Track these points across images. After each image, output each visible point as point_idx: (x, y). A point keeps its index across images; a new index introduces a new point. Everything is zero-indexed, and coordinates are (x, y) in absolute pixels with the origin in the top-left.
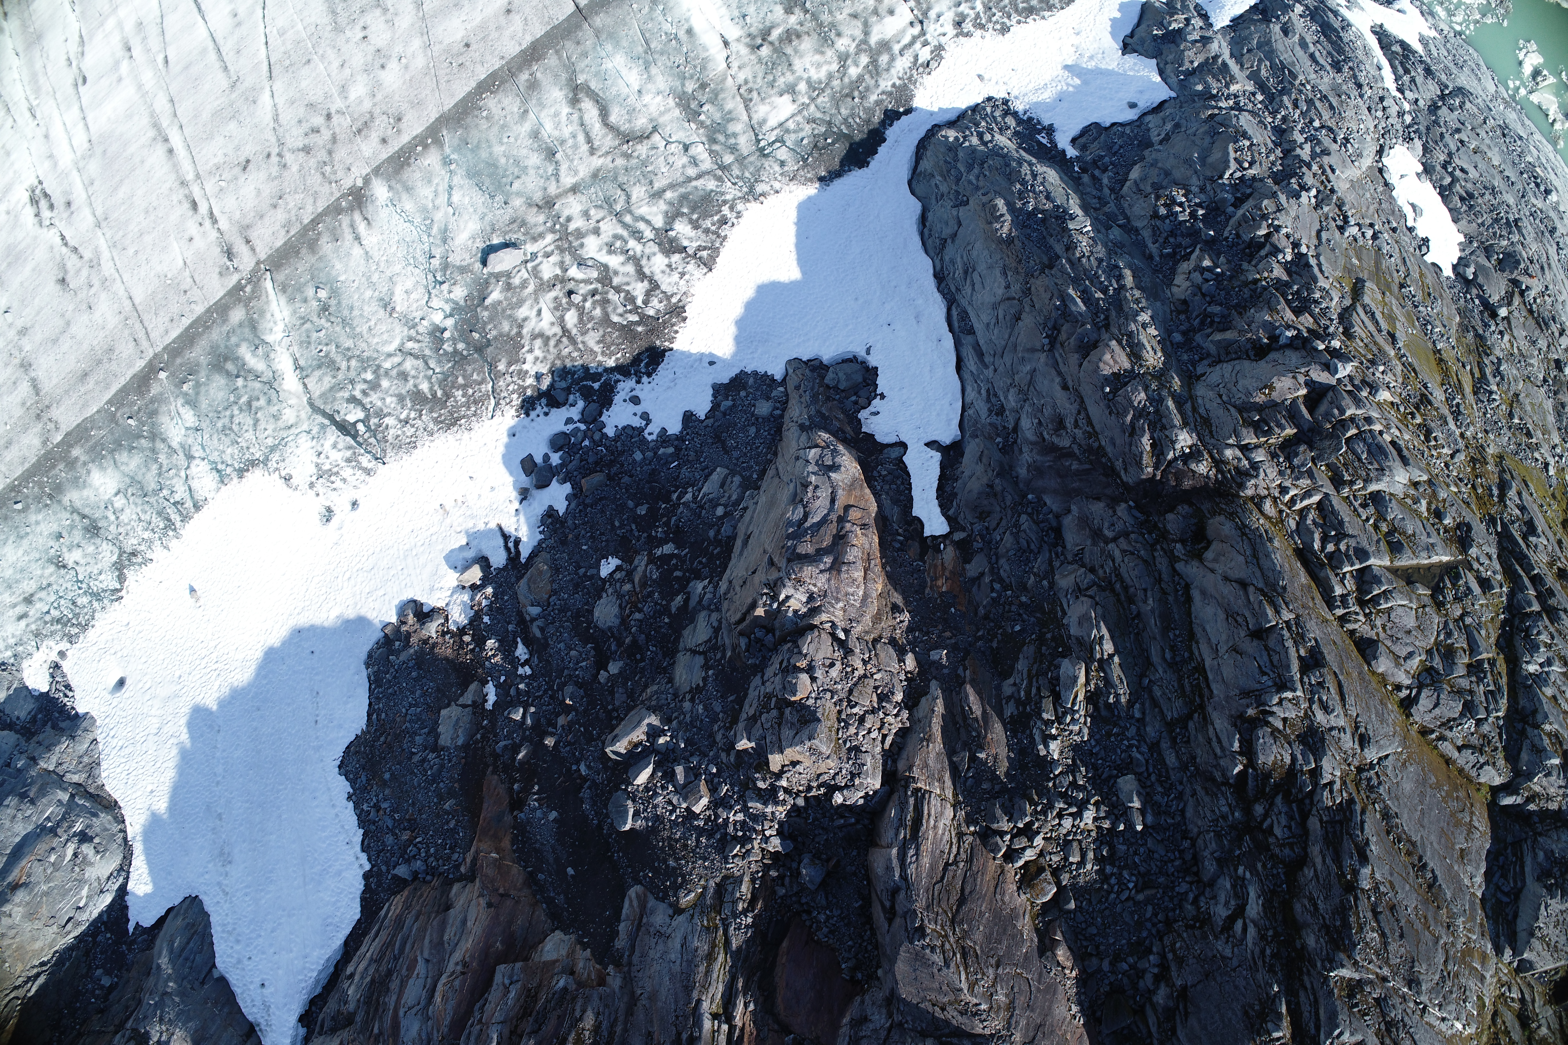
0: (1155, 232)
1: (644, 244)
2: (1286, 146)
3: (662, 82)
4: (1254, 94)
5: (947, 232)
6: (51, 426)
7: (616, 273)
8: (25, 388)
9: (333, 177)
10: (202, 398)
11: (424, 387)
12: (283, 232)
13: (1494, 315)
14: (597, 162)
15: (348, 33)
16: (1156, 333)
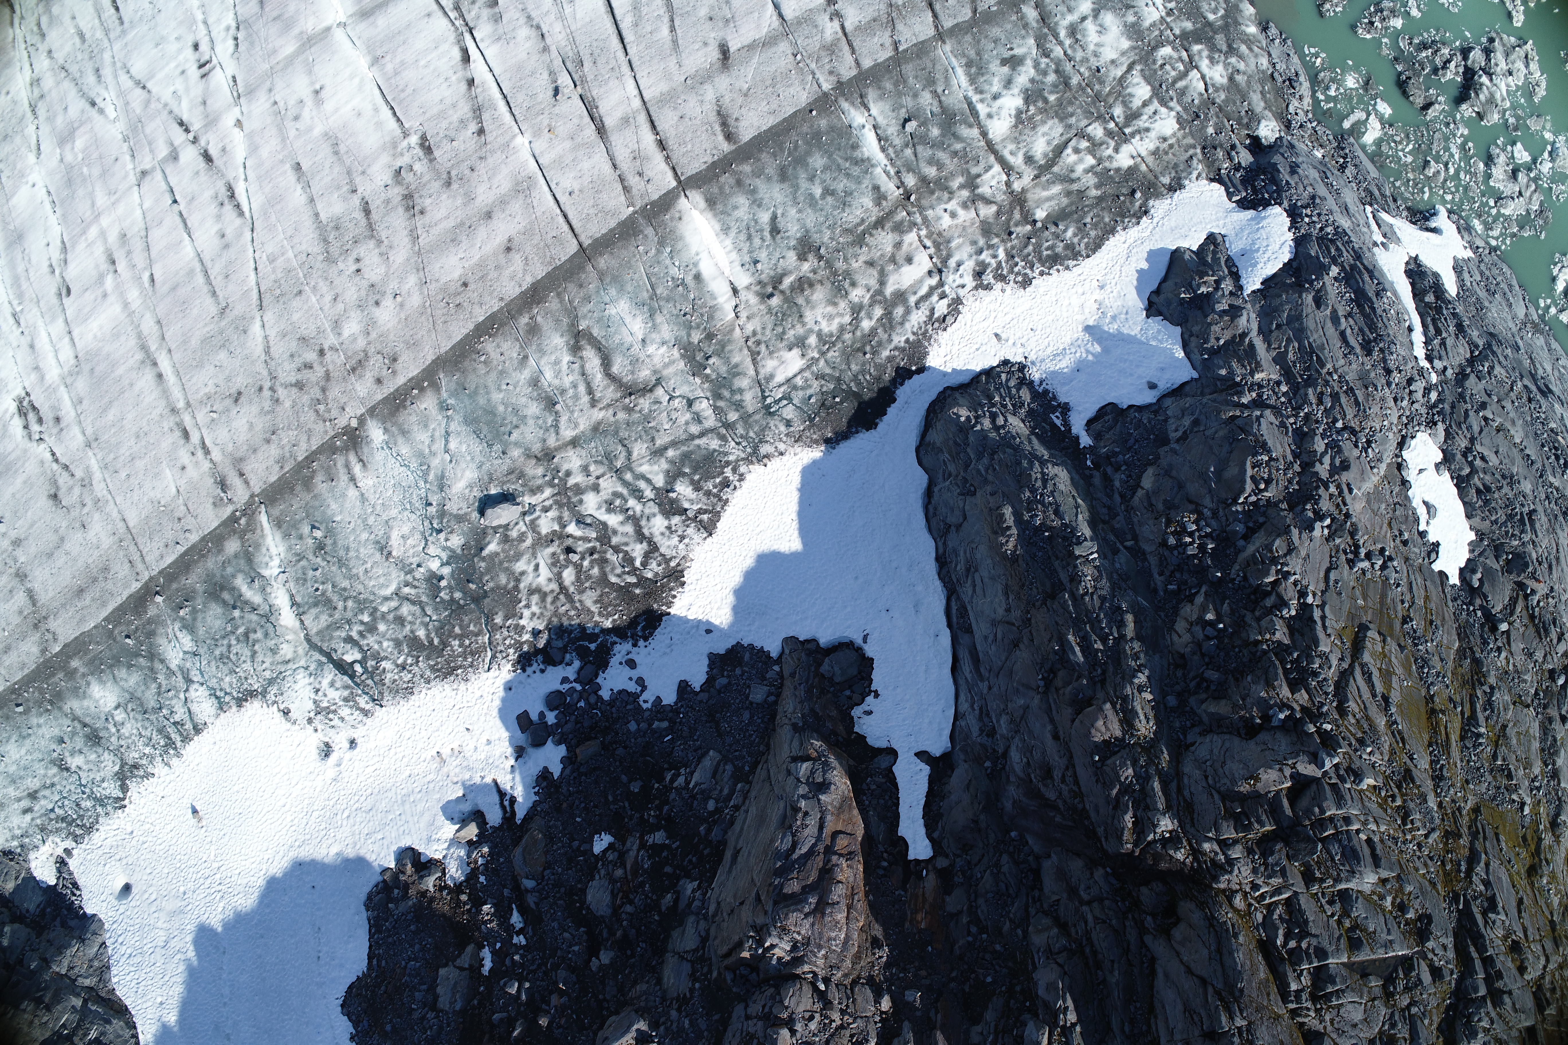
0: (1163, 561)
1: (644, 504)
2: (1305, 457)
3: (667, 331)
4: (1278, 383)
5: (952, 520)
6: (49, 636)
7: (615, 532)
8: (21, 598)
9: (327, 415)
10: (199, 624)
11: (421, 633)
12: (277, 468)
13: (1494, 629)
14: (598, 415)
15: (341, 265)
16: (1150, 697)
